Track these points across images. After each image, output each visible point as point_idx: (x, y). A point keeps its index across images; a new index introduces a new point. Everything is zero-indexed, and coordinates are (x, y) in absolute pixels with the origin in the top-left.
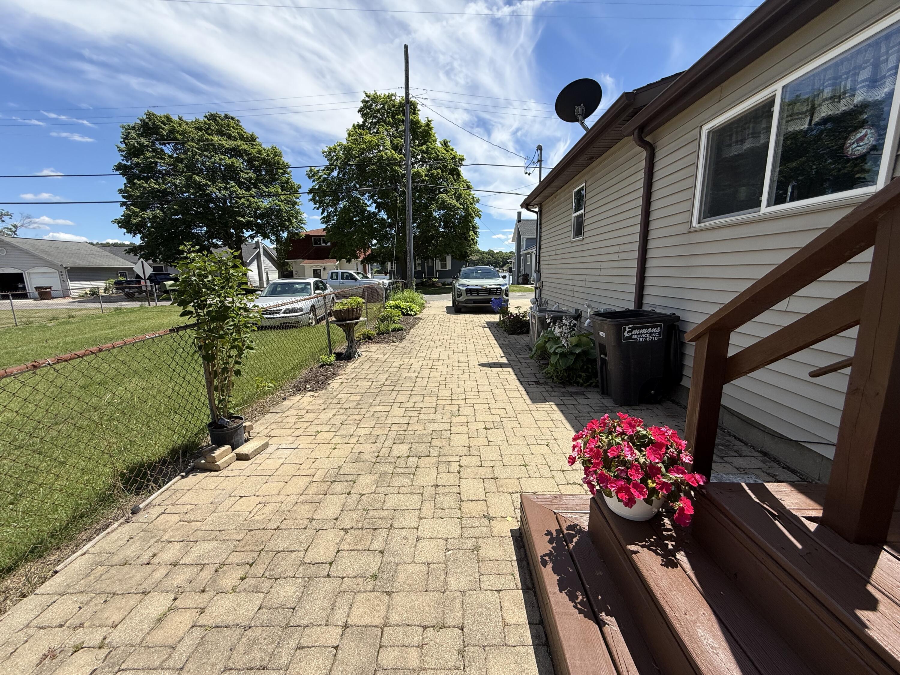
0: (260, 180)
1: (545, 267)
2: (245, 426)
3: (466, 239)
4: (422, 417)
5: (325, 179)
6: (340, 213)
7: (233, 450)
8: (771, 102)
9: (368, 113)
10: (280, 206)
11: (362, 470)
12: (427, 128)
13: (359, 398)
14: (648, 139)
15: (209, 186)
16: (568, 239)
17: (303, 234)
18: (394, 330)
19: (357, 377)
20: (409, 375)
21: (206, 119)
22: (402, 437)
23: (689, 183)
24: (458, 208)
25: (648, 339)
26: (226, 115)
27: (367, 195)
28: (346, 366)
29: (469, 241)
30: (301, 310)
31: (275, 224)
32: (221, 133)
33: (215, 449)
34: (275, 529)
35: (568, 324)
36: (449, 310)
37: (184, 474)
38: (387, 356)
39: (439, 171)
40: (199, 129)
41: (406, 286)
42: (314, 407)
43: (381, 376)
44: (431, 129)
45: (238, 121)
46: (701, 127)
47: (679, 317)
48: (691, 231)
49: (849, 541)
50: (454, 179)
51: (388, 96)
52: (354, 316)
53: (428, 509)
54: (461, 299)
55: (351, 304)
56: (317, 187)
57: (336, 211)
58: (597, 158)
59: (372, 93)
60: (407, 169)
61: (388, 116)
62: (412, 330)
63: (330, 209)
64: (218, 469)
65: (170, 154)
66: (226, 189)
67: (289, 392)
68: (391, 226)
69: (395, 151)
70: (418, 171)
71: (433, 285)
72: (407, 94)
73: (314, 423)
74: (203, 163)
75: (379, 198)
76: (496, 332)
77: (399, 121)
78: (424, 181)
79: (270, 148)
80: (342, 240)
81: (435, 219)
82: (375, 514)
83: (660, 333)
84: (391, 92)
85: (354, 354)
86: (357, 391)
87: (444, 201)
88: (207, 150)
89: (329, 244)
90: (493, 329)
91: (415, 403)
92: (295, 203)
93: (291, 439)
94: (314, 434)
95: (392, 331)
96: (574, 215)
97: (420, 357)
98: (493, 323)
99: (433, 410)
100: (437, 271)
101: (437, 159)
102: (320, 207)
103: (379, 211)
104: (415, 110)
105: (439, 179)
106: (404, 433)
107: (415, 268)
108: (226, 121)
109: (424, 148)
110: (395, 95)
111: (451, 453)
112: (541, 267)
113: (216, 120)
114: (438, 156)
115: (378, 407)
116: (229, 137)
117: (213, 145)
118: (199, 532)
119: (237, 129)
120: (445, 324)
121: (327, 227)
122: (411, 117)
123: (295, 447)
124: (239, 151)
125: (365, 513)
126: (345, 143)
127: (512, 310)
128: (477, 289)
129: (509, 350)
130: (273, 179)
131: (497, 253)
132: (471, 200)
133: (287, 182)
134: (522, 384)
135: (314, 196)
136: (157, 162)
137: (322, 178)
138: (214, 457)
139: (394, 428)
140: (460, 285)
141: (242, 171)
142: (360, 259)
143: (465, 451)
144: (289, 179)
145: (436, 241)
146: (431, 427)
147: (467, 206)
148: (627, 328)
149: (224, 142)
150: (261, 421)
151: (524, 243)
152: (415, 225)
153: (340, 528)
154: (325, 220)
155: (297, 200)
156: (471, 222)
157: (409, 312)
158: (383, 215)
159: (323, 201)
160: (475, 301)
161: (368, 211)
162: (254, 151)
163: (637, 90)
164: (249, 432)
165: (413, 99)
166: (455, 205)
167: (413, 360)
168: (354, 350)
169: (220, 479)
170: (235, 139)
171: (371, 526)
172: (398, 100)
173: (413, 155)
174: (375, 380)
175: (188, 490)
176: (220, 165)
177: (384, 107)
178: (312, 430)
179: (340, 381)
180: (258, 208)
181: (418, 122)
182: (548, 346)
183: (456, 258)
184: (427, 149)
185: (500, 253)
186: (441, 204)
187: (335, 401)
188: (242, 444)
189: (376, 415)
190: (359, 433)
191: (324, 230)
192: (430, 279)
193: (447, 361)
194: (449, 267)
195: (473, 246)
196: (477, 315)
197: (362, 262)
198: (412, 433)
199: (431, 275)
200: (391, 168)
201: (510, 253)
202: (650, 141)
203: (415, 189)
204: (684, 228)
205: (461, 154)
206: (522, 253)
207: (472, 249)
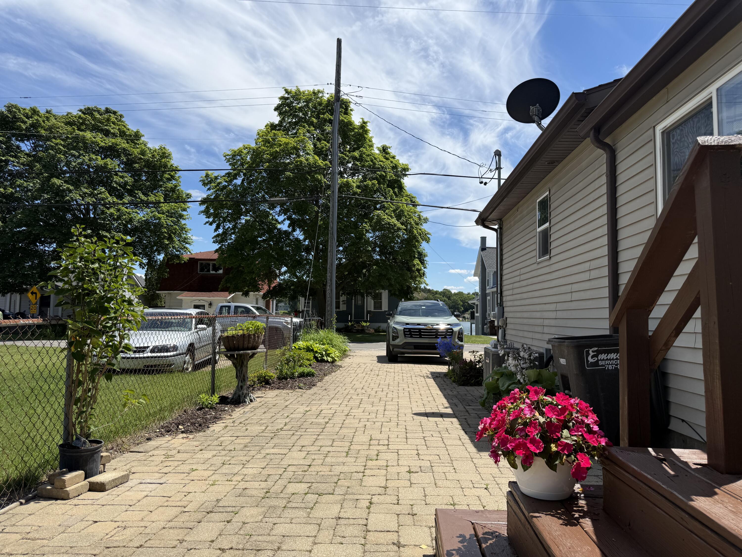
0: (137, 186)
1: (508, 298)
2: (102, 456)
3: (409, 269)
4: (328, 460)
5: (225, 187)
6: (240, 229)
7: (86, 478)
8: (708, 104)
9: (286, 112)
10: (159, 219)
11: (246, 503)
12: (361, 131)
13: (248, 441)
14: (608, 140)
15: (70, 191)
16: (533, 260)
17: (186, 257)
18: (302, 375)
19: (247, 422)
20: (316, 420)
21: (80, 113)
22: (301, 477)
23: (649, 185)
24: (399, 229)
26: (107, 109)
27: (278, 209)
28: (232, 411)
29: (414, 271)
30: (175, 348)
31: (150, 242)
32: (95, 128)
33: (66, 473)
34: (138, 547)
35: (526, 356)
36: (380, 359)
37: (23, 501)
38: (288, 403)
39: (376, 182)
40: (68, 123)
41: (322, 325)
42: (187, 448)
43: (279, 421)
44: (366, 132)
45: (121, 116)
46: (654, 127)
49: (722, 473)
50: (394, 193)
51: (314, 93)
52: (250, 345)
53: (325, 535)
54: (397, 342)
55: (248, 329)
56: (212, 197)
57: (235, 227)
58: (559, 162)
59: (294, 89)
60: (332, 179)
61: (312, 116)
62: (326, 378)
63: (228, 225)
64: (66, 497)
65: (28, 152)
66: (92, 195)
67: (156, 432)
68: (308, 250)
69: (318, 156)
70: (347, 182)
71: (362, 331)
72: (338, 91)
73: (187, 462)
74: (68, 164)
75: (295, 213)
76: (443, 382)
77: (325, 120)
78: (355, 193)
79: (157, 148)
80: (240, 266)
81: (367, 242)
82: (260, 538)
84: (316, 89)
85: (245, 397)
86: (246, 433)
87: (380, 220)
88: (74, 148)
89: (221, 272)
90: (439, 379)
91: (321, 447)
92: (181, 216)
93: (158, 475)
94: (188, 471)
95: (299, 377)
96: (539, 230)
97: (334, 404)
98: (440, 373)
99: (345, 454)
100: (368, 312)
101: (373, 169)
102: (214, 221)
103: (294, 230)
104: (346, 109)
105: (375, 192)
106: (303, 473)
107: (338, 307)
108: (106, 116)
109: (356, 154)
110: (322, 92)
111: (361, 491)
112: (504, 299)
113: (92, 114)
114: (374, 164)
115: (272, 450)
116: (107, 133)
117: (85, 143)
118: (45, 548)
119: (119, 125)
120: (373, 373)
121: (220, 248)
122: (341, 118)
123: (162, 482)
124: (117, 151)
125: (248, 537)
126: (253, 145)
127: (467, 356)
128: (420, 329)
129: (456, 401)
130: (154, 187)
131: (455, 294)
132: (417, 220)
133: (173, 190)
134: (466, 434)
135: (207, 208)
136: (9, 160)
137: (221, 185)
138: (64, 481)
139: (290, 469)
140: (398, 323)
141: (117, 175)
142: (262, 293)
143: (382, 491)
144: (176, 186)
145: (368, 271)
146: (338, 469)
147: (412, 227)
148: (590, 352)
149: (98, 139)
150: (118, 459)
151: (490, 278)
152: (341, 248)
153: (217, 548)
154: (219, 239)
155: (184, 213)
156: (415, 247)
157: (325, 358)
158: (299, 234)
159: (218, 214)
160: (417, 346)
161: (279, 230)
162: (136, 152)
163: (587, 90)
164: (104, 465)
165: (344, 97)
166: (395, 225)
167: (323, 407)
168: (245, 392)
169: (67, 507)
170: (114, 135)
171: (254, 548)
172: (326, 97)
173: (342, 163)
174: (270, 425)
175: (30, 515)
176: (88, 166)
177: (307, 106)
178: (186, 468)
179: (224, 425)
180: (131, 221)
181: (350, 123)
182: (500, 383)
183: (395, 294)
184: (361, 156)
185: (460, 294)
186: (376, 223)
187: (216, 443)
188: (96, 474)
189: (268, 457)
190: (245, 472)
191: (216, 251)
192: (358, 322)
193: (369, 407)
194: (385, 307)
195: (418, 279)
196: (419, 366)
197: (264, 297)
198: (314, 473)
199: (359, 317)
200: (313, 177)
201: (473, 294)
202: (609, 143)
203: (342, 204)
205: (404, 163)
206: (487, 292)
207: (417, 282)
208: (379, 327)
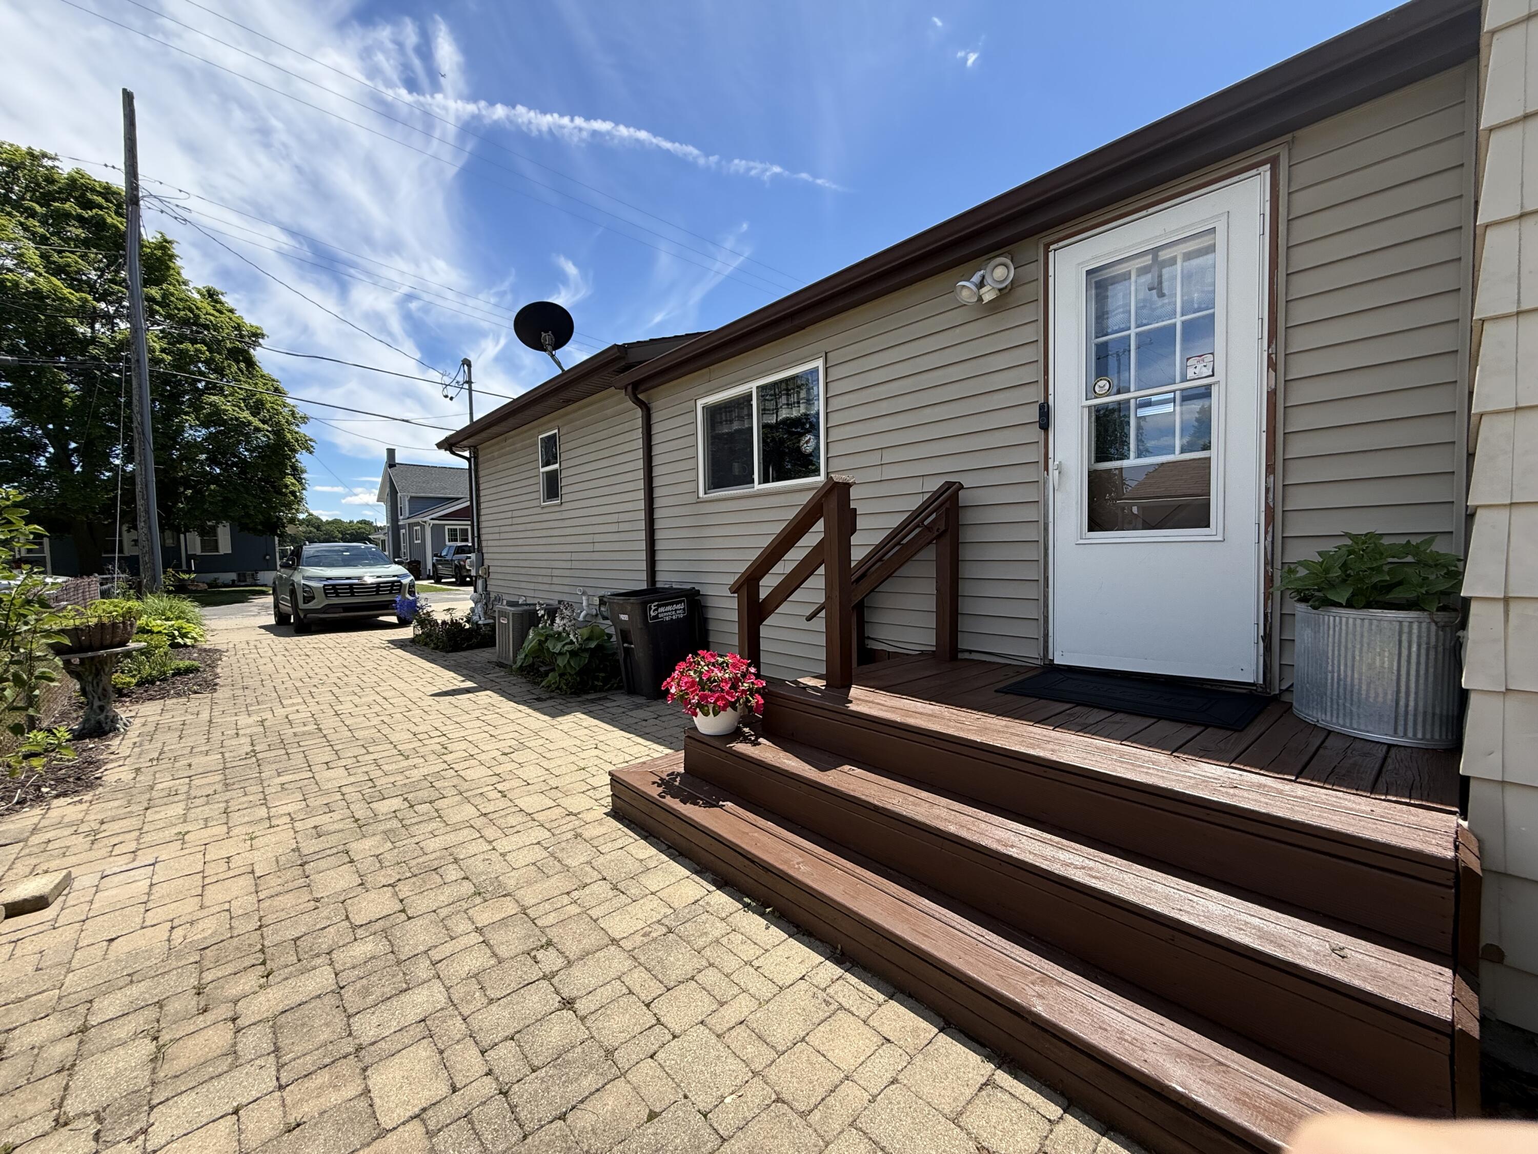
3: (278, 491)
14: (642, 397)
16: (536, 503)
18: (178, 672)
19: (168, 755)
20: (297, 730)
22: (377, 794)
24: (257, 430)
25: (674, 617)
28: (107, 747)
29: (287, 495)
34: (258, 929)
39: (203, 347)
41: (139, 587)
43: (231, 743)
44: (171, 256)
46: (696, 400)
47: (699, 591)
48: (699, 502)
49: (838, 689)
50: (239, 369)
58: (575, 402)
62: (219, 670)
72: (132, 183)
76: (420, 652)
83: (684, 609)
87: (216, 410)
90: (409, 648)
91: (355, 757)
93: (120, 859)
94: (174, 838)
95: (175, 675)
96: (542, 470)
97: (294, 704)
98: (404, 640)
99: (401, 757)
100: (191, 556)
101: (195, 323)
106: (374, 789)
109: (155, 292)
112: (484, 544)
114: (196, 316)
115: (282, 778)
123: (149, 863)
128: (351, 585)
129: (465, 671)
131: (328, 523)
132: (289, 417)
134: (519, 704)
140: (312, 579)
145: (198, 491)
147: (280, 427)
148: (652, 606)
151: (404, 505)
156: (288, 458)
157: (180, 640)
160: (344, 609)
166: (249, 422)
167: (281, 711)
174: (222, 750)
178: (160, 836)
179: (125, 768)
184: (164, 296)
185: (336, 522)
187: (159, 794)
189: (290, 787)
194: (225, 549)
195: (294, 506)
202: (645, 400)
204: (691, 498)
205: (254, 324)
206: (401, 523)
207: (294, 511)
208: (216, 579)
